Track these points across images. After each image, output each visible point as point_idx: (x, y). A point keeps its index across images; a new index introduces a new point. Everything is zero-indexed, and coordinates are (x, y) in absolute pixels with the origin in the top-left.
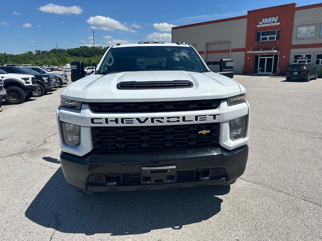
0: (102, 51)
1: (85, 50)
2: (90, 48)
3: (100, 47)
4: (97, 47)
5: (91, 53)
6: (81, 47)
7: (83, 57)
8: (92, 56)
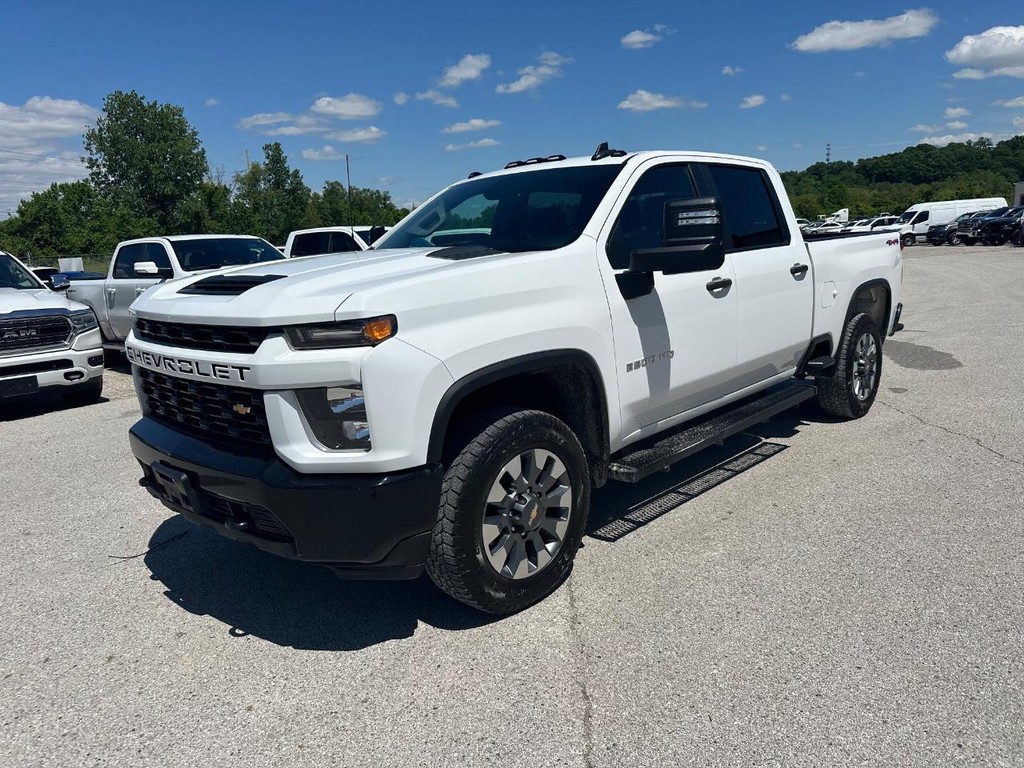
0: (988, 155)
1: (922, 157)
2: (942, 149)
3: (982, 142)
4: (969, 142)
5: (940, 167)
6: (909, 150)
7: (909, 181)
8: (945, 177)
